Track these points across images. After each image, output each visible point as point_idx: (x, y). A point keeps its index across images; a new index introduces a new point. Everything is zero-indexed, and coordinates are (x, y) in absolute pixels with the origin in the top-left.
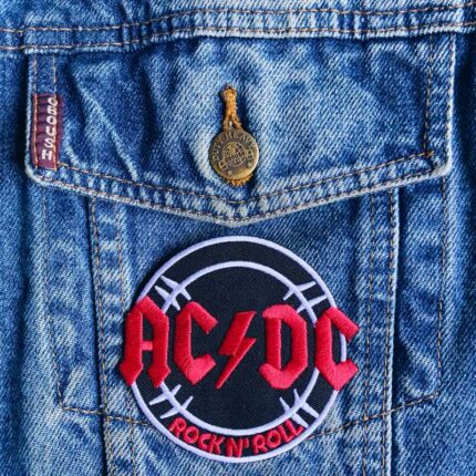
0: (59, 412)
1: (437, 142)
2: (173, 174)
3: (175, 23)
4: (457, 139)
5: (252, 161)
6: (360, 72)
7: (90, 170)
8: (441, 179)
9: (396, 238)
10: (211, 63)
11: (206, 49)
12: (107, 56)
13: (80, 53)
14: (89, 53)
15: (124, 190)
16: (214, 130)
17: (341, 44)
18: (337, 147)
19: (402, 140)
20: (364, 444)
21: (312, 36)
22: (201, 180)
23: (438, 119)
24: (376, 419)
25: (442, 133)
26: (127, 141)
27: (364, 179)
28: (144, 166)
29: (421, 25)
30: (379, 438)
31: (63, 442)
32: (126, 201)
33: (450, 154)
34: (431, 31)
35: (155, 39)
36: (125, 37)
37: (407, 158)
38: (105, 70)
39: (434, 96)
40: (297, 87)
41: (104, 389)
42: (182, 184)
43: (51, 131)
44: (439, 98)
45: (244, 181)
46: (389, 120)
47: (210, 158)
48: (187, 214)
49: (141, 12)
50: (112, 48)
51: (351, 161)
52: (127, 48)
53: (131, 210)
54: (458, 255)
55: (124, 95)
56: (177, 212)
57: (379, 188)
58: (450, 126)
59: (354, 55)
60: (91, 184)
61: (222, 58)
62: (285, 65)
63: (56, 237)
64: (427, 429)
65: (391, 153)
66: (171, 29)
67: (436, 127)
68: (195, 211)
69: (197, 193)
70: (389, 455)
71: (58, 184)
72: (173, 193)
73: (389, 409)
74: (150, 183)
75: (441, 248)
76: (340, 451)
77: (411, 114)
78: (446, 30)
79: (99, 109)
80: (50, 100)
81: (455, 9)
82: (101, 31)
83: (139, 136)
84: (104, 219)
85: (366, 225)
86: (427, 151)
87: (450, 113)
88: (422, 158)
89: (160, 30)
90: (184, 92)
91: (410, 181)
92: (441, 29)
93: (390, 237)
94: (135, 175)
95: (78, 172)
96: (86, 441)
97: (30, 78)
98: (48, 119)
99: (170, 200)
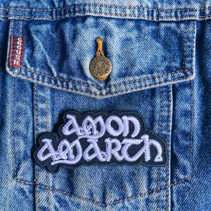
0: (14, 182)
1: (188, 65)
2: (73, 74)
3: (77, 9)
4: (197, 65)
5: (108, 70)
6: (156, 35)
7: (35, 71)
8: (190, 81)
9: (172, 106)
10: (92, 27)
11: (90, 21)
12: (46, 22)
13: (33, 20)
14: (37, 20)
15: (50, 81)
16: (92, 56)
17: (148, 23)
18: (146, 66)
19: (174, 64)
20: (158, 201)
21: (136, 18)
22: (85, 78)
23: (189, 56)
24: (163, 189)
25: (191, 62)
26: (53, 59)
27: (157, 80)
28: (59, 70)
29: (182, 17)
30: (165, 198)
31: (15, 197)
32: (51, 85)
33: (194, 71)
34: (186, 19)
35: (67, 16)
36: (54, 15)
37: (176, 72)
38: (44, 28)
39: (187, 46)
40: (129, 40)
41: (36, 172)
42: (77, 79)
43: (19, 52)
44: (189, 47)
45: (105, 79)
46: (168, 56)
47: (90, 68)
48: (79, 92)
49: (62, 4)
50: (48, 19)
51: (152, 72)
52: (55, 19)
53: (53, 90)
54: (199, 115)
55: (52, 39)
56: (74, 91)
57: (164, 84)
58: (194, 59)
59: (153, 28)
60: (35, 77)
61: (97, 25)
62: (124, 30)
63: (18, 101)
64: (187, 194)
65: (169, 69)
66: (75, 12)
67: (188, 59)
68: (82, 91)
69: (83, 83)
70: (170, 206)
71: (20, 76)
72: (73, 83)
73: (169, 184)
74: (62, 78)
75: (191, 112)
76: (147, 204)
77: (177, 54)
78: (192, 19)
79: (40, 44)
80: (19, 39)
81: (196, 11)
82: (43, 11)
83: (58, 57)
84: (40, 93)
85: (158, 100)
86: (184, 69)
87: (194, 53)
88: (182, 72)
89: (70, 12)
90: (80, 39)
91: (177, 82)
92: (190, 18)
93: (169, 106)
94: (55, 74)
95: (30, 71)
96: (26, 197)
97: (10, 30)
98: (18, 47)
99: (71, 86)
